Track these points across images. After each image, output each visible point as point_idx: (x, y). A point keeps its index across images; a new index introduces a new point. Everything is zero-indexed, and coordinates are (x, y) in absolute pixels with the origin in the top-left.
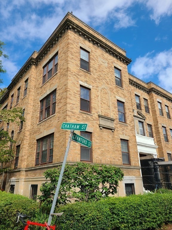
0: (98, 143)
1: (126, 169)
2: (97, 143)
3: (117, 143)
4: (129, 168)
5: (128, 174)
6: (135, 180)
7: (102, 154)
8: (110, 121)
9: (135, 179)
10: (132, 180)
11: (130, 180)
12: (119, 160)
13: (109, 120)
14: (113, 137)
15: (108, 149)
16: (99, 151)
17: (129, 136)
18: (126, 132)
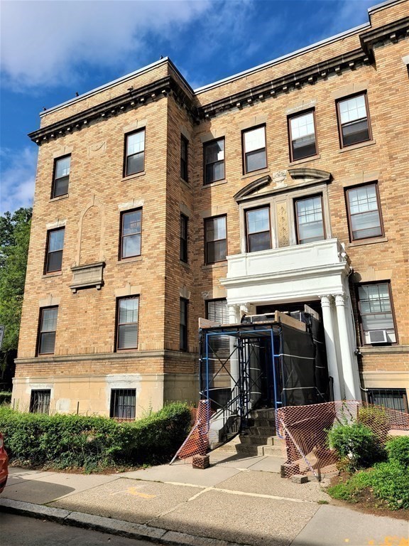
0: (66, 320)
1: (121, 360)
2: (63, 321)
3: (107, 309)
4: (127, 358)
5: (124, 370)
6: (140, 381)
7: (73, 338)
8: (94, 269)
9: (141, 378)
10: (130, 382)
11: (125, 381)
12: (106, 343)
13: (91, 270)
14: (99, 300)
15: (84, 327)
16: (66, 335)
17: (140, 284)
18: (135, 278)
